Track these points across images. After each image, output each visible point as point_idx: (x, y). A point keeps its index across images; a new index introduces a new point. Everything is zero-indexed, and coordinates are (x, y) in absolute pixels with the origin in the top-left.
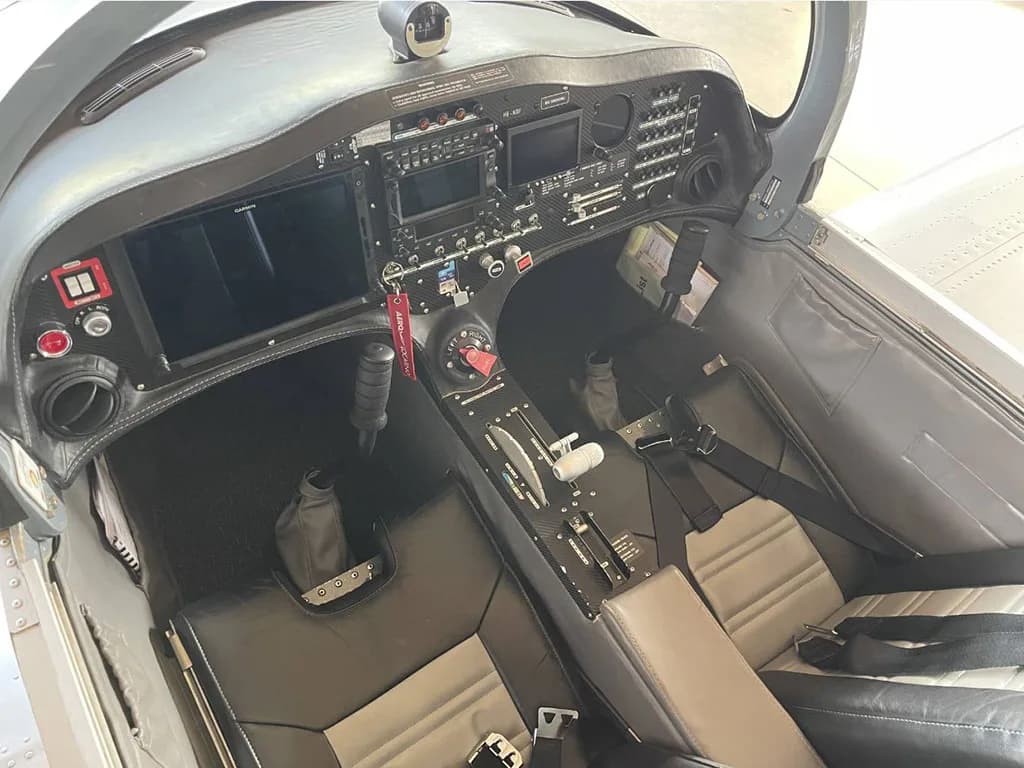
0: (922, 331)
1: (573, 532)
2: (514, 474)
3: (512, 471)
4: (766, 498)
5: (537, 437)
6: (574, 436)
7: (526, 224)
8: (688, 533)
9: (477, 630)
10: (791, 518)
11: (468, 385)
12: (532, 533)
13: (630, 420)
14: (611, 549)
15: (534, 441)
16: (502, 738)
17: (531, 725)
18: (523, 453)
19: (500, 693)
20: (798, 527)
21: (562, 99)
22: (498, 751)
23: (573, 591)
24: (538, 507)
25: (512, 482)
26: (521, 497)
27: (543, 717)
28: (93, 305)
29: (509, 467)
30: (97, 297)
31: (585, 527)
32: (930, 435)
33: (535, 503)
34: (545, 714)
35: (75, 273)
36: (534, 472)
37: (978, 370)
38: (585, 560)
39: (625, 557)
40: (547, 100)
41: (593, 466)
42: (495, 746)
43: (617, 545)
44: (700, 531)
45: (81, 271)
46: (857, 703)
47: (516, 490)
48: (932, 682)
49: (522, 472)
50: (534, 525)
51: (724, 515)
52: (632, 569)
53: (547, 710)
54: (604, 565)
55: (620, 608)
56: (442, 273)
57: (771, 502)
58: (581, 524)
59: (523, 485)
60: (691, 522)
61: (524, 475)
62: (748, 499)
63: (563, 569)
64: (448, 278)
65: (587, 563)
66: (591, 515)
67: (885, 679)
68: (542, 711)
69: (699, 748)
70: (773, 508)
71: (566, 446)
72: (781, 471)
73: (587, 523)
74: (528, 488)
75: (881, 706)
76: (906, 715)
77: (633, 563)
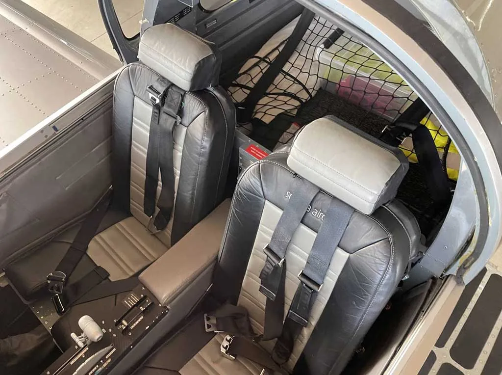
0: (5, 173)
1: (127, 327)
2: (95, 368)
3: (94, 370)
4: (87, 248)
5: (70, 361)
6: (73, 335)
8: (110, 281)
9: (178, 372)
10: (96, 237)
12: (129, 349)
13: (39, 323)
14: (133, 307)
15: (72, 363)
16: (221, 346)
17: (213, 334)
18: (85, 363)
19: (203, 353)
20: (100, 234)
22: (227, 346)
23: (157, 321)
24: (115, 349)
25: (100, 369)
26: (109, 361)
27: (210, 329)
29: (91, 372)
31: (124, 322)
32: (57, 177)
33: (112, 352)
34: (208, 328)
36: (96, 355)
37: (30, 153)
38: (141, 319)
39: (137, 300)
41: (92, 320)
42: (226, 348)
43: (131, 305)
44: (109, 275)
46: (189, 201)
47: (105, 365)
48: (177, 178)
49: (95, 363)
50: (124, 349)
51: (98, 265)
52: (142, 296)
53: (206, 327)
54: (142, 309)
55: (164, 297)
57: (89, 246)
58: (122, 324)
59: (102, 361)
60: (104, 279)
61: (96, 361)
62: (88, 255)
63: (147, 328)
65: (142, 317)
66: (115, 321)
67: (176, 194)
68: (207, 330)
69: (215, 256)
70: (92, 245)
71: (80, 338)
72: (72, 242)
73: (121, 322)
74: (104, 358)
75: (190, 192)
76: (194, 183)
77: (138, 296)
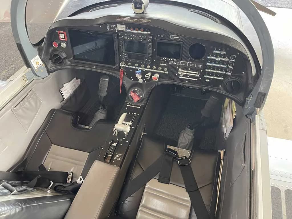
7: (163, 70)
11: (132, 102)
21: (178, 38)
28: (64, 41)
30: (65, 40)
35: (62, 33)
40: (173, 36)
45: (63, 34)
54: (110, 155)
56: (137, 72)
64: (139, 74)
